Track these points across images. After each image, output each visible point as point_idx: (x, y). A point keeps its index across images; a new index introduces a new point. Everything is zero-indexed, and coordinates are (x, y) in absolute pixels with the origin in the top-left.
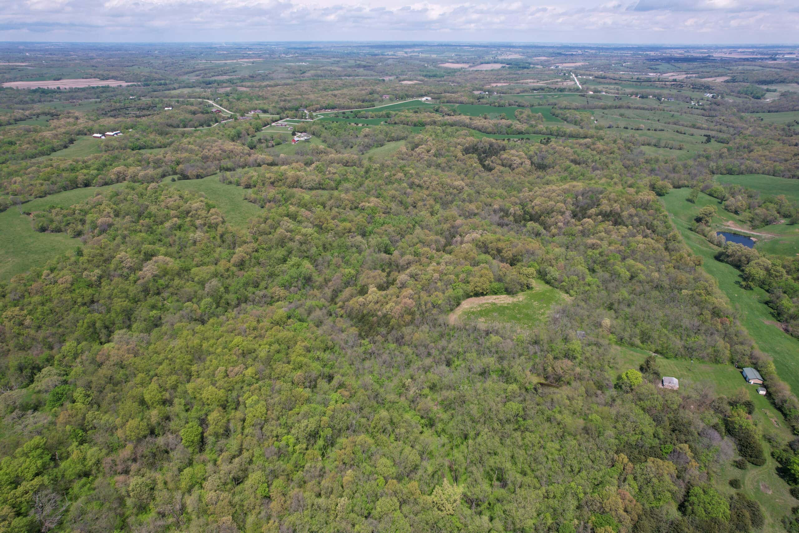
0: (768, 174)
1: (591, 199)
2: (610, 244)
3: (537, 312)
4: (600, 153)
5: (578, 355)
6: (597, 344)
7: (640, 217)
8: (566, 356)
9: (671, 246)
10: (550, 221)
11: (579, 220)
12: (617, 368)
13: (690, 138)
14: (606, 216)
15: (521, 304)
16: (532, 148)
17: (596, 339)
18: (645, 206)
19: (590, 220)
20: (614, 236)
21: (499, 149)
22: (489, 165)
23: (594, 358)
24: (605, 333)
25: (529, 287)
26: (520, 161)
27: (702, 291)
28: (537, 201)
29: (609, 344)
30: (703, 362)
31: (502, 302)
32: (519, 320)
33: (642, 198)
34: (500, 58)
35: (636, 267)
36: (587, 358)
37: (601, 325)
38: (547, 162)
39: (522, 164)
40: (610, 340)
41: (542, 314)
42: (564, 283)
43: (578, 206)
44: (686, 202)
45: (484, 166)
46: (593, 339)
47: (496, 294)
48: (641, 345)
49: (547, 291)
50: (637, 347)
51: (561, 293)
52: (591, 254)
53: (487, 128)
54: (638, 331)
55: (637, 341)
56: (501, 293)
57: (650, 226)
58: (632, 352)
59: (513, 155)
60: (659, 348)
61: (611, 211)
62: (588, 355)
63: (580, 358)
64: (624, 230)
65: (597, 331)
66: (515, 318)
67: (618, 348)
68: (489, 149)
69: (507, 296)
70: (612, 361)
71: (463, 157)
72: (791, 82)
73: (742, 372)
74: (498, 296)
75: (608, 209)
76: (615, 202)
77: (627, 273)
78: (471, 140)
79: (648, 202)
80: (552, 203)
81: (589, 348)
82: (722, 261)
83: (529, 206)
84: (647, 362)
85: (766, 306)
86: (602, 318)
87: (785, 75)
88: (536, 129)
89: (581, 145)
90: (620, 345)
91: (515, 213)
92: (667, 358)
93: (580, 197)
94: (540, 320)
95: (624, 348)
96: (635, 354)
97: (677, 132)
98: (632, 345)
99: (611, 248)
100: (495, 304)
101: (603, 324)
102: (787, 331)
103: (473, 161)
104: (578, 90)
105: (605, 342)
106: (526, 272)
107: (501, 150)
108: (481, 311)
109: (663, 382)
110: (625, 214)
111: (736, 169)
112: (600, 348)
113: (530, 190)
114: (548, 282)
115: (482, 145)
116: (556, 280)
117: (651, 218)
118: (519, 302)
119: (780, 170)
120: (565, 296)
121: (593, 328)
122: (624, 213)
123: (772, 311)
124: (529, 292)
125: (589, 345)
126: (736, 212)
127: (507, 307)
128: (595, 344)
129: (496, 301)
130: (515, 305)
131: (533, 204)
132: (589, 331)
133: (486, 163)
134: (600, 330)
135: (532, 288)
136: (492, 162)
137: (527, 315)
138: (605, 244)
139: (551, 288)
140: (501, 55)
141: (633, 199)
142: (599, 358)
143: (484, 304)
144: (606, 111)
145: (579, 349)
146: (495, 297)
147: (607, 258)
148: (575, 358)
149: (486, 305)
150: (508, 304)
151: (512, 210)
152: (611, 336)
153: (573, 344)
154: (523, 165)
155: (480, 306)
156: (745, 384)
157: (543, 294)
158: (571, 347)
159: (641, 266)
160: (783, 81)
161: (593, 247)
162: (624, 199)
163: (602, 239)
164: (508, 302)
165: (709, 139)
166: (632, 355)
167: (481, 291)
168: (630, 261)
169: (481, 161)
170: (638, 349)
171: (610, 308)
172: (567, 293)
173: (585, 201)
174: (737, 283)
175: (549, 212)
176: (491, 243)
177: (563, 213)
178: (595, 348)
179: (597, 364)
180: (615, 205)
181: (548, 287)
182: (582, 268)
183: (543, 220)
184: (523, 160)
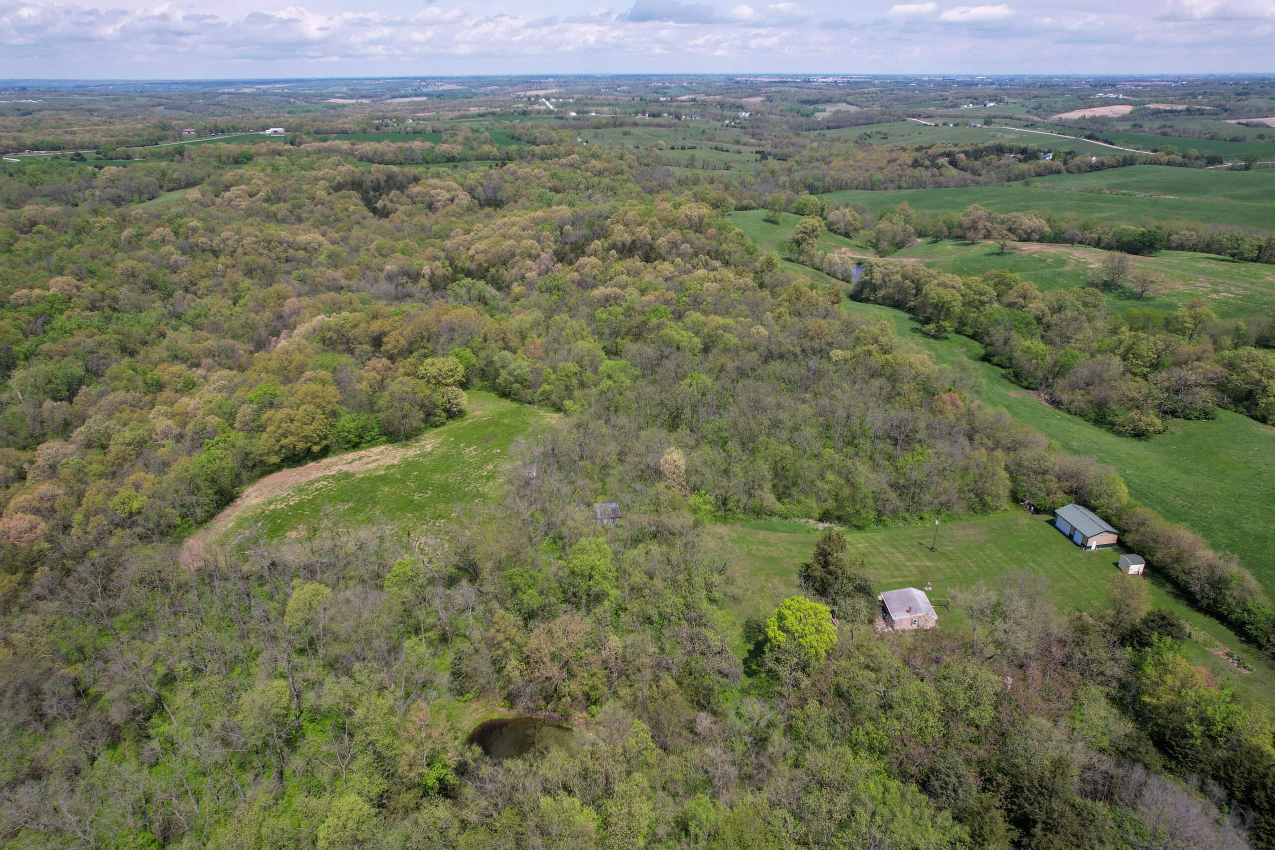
0: (865, 188)
1: (591, 225)
2: (643, 292)
3: (475, 474)
4: (600, 174)
5: (606, 586)
6: (658, 534)
7: (692, 244)
8: (572, 599)
9: (767, 278)
10: (507, 275)
11: (571, 263)
12: (735, 599)
13: (737, 157)
14: (626, 251)
15: (426, 462)
16: (472, 176)
17: (654, 517)
18: (699, 227)
19: (594, 260)
20: (648, 277)
21: (405, 182)
22: (385, 207)
23: (658, 583)
24: (676, 492)
25: (454, 414)
26: (448, 196)
27: (871, 347)
28: (481, 245)
29: (697, 524)
30: (951, 518)
31: (372, 466)
32: (420, 507)
33: (689, 213)
34: (425, 90)
35: (713, 325)
36: (636, 590)
37: (658, 473)
38: (501, 195)
39: (452, 201)
40: (695, 510)
41: (490, 477)
42: (546, 387)
43: (566, 243)
44: (765, 224)
45: (374, 211)
46: (645, 520)
47: (356, 446)
48: (778, 506)
49: (502, 415)
50: (771, 514)
51: (542, 412)
52: (604, 316)
53: (383, 154)
54: (764, 467)
55: (769, 498)
56: (373, 442)
57: (716, 255)
58: (761, 534)
59: (435, 187)
60: (831, 504)
61: (633, 242)
62: (638, 578)
63: (614, 593)
64: (666, 267)
65: (652, 491)
66: (408, 505)
67: (722, 529)
68: (386, 181)
69: (390, 447)
70: (716, 578)
71: (328, 198)
72: (840, 101)
73: (1052, 523)
74: (363, 453)
75: (628, 238)
76: (640, 225)
77: (696, 340)
78: (346, 169)
79: (701, 218)
80: (511, 242)
81: (637, 553)
82: (867, 301)
83: (463, 257)
84: (824, 557)
85: (986, 364)
86: (660, 453)
87: (830, 93)
88: (479, 151)
89: (562, 166)
90: (724, 520)
91: (433, 274)
92: (859, 528)
93: (568, 228)
94: (484, 496)
95: (738, 526)
96: (773, 537)
97: (716, 148)
98: (758, 512)
99: (649, 298)
100: (347, 475)
101: (666, 468)
102: (1056, 403)
103: (353, 203)
104: (551, 112)
105: (679, 520)
106: (433, 371)
107: (409, 183)
108: (300, 505)
109: (885, 610)
110: (662, 241)
111: (820, 184)
112: (671, 545)
113: (468, 232)
114: (505, 394)
115: (372, 177)
116: (522, 381)
117: (714, 243)
118: (424, 455)
119: (879, 181)
120: (552, 418)
121: (638, 486)
122: (659, 242)
123: (1003, 371)
124: (452, 425)
125: (636, 541)
126: (847, 235)
127: (383, 479)
128: (654, 536)
129: (356, 467)
130: (408, 466)
131: (471, 252)
132: (627, 498)
133: (379, 204)
134: (661, 486)
135: (461, 413)
136: (391, 201)
137: (445, 488)
138: (632, 293)
139: (515, 405)
140: (427, 86)
141: (671, 218)
142: (674, 581)
143: (312, 483)
144: (600, 131)
145: (603, 564)
146: (351, 456)
147: (643, 318)
148: (597, 598)
149: (319, 485)
150: (389, 467)
151: (426, 270)
152: (694, 499)
153: (583, 551)
154: (456, 201)
155: (301, 490)
156: (1081, 553)
157: (494, 422)
158: (579, 562)
159: (720, 320)
160: (829, 101)
161: (606, 301)
162: (655, 219)
163: (623, 287)
164: (389, 461)
165: (764, 156)
166: (766, 543)
167: (301, 446)
168: (695, 316)
169: (369, 203)
170: (775, 519)
171: (674, 423)
172: (559, 409)
173: (579, 233)
174: (914, 330)
175: (505, 261)
176: (356, 326)
177: (535, 258)
178: (655, 548)
179: (672, 600)
180: (639, 229)
181: (507, 405)
182: (589, 345)
183: (492, 276)
184: (454, 193)
